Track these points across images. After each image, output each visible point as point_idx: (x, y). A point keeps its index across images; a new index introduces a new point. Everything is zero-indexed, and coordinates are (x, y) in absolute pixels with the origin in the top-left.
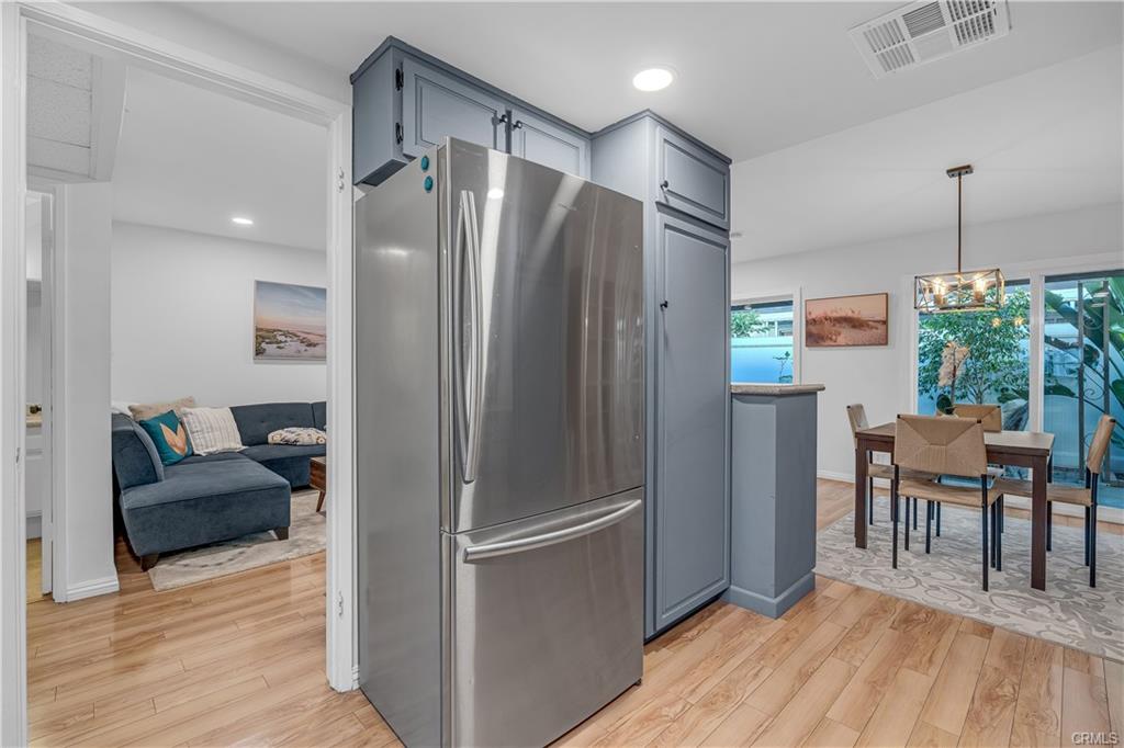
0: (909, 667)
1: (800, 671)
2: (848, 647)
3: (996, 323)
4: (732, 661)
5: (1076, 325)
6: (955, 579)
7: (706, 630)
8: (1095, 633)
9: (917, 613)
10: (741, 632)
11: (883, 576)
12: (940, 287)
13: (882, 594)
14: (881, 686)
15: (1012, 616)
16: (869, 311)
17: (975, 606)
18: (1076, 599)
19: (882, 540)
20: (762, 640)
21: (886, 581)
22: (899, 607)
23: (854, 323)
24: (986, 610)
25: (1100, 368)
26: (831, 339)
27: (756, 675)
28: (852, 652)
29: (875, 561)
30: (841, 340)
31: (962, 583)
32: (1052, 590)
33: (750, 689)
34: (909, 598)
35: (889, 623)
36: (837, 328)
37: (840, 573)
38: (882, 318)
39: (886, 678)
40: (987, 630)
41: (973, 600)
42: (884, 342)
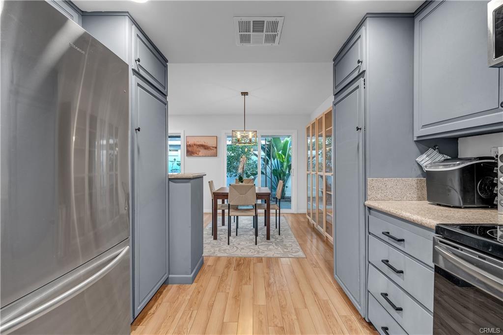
0: (244, 284)
1: (208, 305)
2: (223, 285)
3: (246, 150)
4: (178, 315)
5: (264, 152)
6: (247, 243)
7: (160, 304)
8: (285, 250)
9: (240, 260)
10: (178, 298)
11: (226, 249)
12: (239, 135)
13: (228, 257)
14: (238, 297)
15: (265, 252)
16: (210, 143)
17: (255, 252)
18: (278, 240)
19: (222, 234)
20: (188, 297)
21: (227, 251)
22: (234, 260)
23: (205, 147)
24: (258, 252)
25: (270, 166)
26: (196, 153)
27: (191, 317)
28: (225, 286)
29: (222, 244)
30: (200, 154)
31: (250, 244)
32: (272, 240)
33: (189, 326)
34: (236, 256)
35: (233, 269)
36: (199, 149)
37: (211, 253)
38: (215, 146)
39: (239, 293)
40: (260, 260)
41: (254, 250)
42: (215, 155)
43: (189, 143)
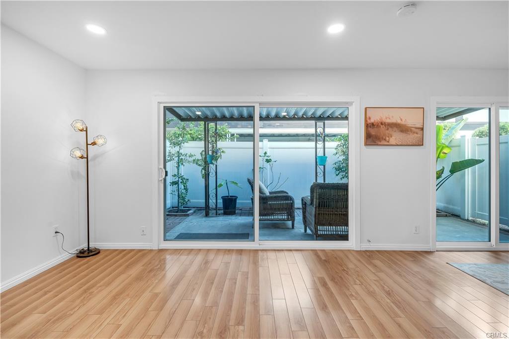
16: (411, 120)
23: (403, 129)
26: (385, 140)
30: (392, 141)
36: (390, 131)
38: (420, 126)
42: (420, 143)
43: (372, 121)
